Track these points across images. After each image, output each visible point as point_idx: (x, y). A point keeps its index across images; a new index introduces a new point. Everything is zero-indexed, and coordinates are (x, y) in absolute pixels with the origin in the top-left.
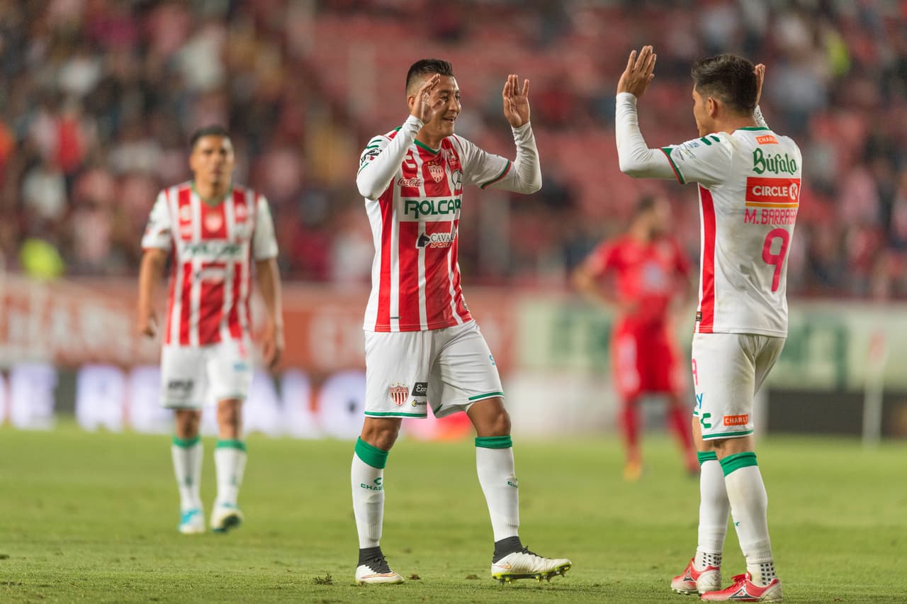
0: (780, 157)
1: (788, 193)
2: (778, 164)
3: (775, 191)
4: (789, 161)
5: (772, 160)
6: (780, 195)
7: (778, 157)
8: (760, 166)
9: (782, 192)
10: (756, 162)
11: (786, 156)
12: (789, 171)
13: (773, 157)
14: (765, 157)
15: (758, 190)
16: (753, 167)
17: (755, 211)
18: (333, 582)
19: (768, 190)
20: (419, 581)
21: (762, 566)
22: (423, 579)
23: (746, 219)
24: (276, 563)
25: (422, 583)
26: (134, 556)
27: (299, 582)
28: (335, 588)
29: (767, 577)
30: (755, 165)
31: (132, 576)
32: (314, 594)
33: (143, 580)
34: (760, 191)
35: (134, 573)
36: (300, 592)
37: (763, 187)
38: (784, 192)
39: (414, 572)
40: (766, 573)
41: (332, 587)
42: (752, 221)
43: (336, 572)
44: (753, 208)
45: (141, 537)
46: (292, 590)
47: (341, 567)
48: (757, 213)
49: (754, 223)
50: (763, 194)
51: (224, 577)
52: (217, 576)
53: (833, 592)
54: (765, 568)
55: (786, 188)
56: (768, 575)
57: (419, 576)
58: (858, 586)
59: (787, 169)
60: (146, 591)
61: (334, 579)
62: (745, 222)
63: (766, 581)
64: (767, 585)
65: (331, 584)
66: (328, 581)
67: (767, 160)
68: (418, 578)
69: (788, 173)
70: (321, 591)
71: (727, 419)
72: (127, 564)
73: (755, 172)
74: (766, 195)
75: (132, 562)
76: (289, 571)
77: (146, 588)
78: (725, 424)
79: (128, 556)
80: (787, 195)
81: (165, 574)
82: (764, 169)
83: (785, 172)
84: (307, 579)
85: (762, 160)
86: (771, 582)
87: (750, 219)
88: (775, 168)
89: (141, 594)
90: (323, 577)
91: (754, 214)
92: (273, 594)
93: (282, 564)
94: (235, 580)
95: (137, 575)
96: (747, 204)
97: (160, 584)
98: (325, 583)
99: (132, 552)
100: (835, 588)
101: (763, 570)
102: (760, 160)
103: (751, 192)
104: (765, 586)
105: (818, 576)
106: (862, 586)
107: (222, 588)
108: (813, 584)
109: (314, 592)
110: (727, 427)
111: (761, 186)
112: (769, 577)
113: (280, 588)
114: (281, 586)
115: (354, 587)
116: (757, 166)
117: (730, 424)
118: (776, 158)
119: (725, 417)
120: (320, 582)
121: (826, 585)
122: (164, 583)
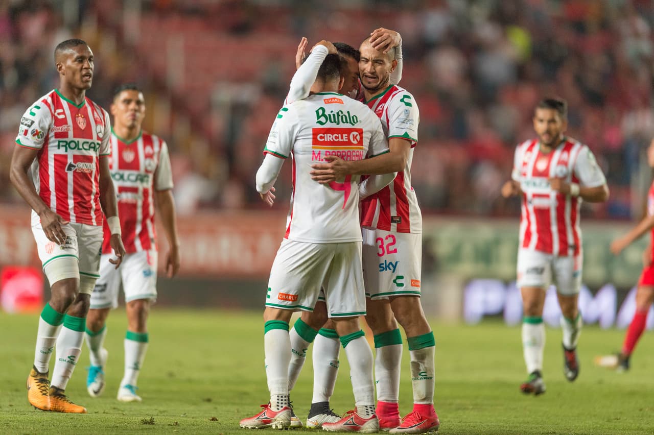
0: (342, 113)
1: (349, 139)
2: (340, 117)
3: (336, 138)
4: (351, 116)
5: (334, 115)
6: (341, 140)
7: (340, 113)
8: (323, 119)
9: (342, 138)
10: (319, 117)
11: (348, 112)
12: (350, 123)
13: (335, 112)
14: (327, 113)
15: (321, 137)
16: (317, 121)
17: (320, 151)
18: (155, 423)
19: (330, 137)
20: (217, 421)
21: (278, 396)
22: (220, 420)
23: (313, 158)
24: (114, 408)
25: (220, 423)
26: (11, 404)
27: (131, 423)
28: (157, 427)
29: (280, 405)
30: (318, 119)
31: (11, 418)
32: (141, 431)
33: (19, 421)
34: (324, 138)
35: (12, 416)
36: (131, 429)
37: (326, 135)
38: (344, 138)
39: (213, 416)
40: (280, 402)
41: (154, 426)
42: (318, 159)
43: (157, 415)
44: (318, 150)
45: (17, 390)
46: (126, 429)
47: (161, 412)
48: (321, 153)
49: (319, 160)
50: (326, 140)
51: (77, 419)
52: (72, 418)
53: (516, 429)
54: (280, 398)
55: (346, 135)
56: (282, 403)
57: (217, 418)
58: (534, 425)
59: (348, 121)
60: (20, 428)
61: (157, 420)
62: (313, 160)
63: (280, 408)
64: (280, 410)
65: (154, 424)
66: (151, 422)
67: (330, 115)
68: (217, 420)
69: (350, 124)
70: (147, 429)
71: (280, 295)
72: (7, 409)
73: (318, 124)
74: (329, 140)
75: (11, 408)
76: (123, 415)
77: (21, 427)
78: (279, 298)
79: (8, 404)
80: (347, 140)
81: (34, 416)
82: (326, 122)
83: (346, 124)
84: (137, 421)
85: (323, 115)
86: (282, 408)
87: (316, 158)
88: (337, 120)
89: (18, 431)
90: (148, 419)
91: (319, 154)
92: (112, 430)
93: (119, 410)
94: (84, 421)
95: (14, 418)
96: (313, 148)
97: (31, 424)
98: (149, 423)
99: (10, 401)
100: (517, 426)
101: (278, 400)
102: (322, 116)
103: (317, 138)
104: (278, 411)
105: (505, 419)
106: (537, 426)
107: (75, 427)
108: (501, 424)
109: (142, 429)
110: (280, 300)
111: (324, 134)
112: (282, 405)
113: (117, 427)
114: (118, 425)
115: (170, 427)
116: (319, 120)
117: (282, 299)
118: (338, 113)
119: (280, 293)
120: (145, 422)
121: (511, 425)
122: (34, 423)
